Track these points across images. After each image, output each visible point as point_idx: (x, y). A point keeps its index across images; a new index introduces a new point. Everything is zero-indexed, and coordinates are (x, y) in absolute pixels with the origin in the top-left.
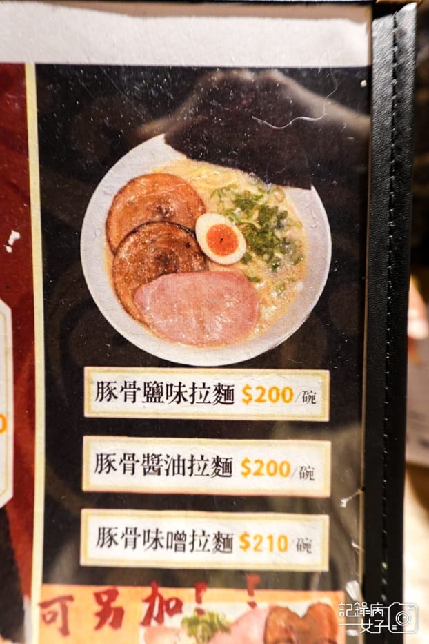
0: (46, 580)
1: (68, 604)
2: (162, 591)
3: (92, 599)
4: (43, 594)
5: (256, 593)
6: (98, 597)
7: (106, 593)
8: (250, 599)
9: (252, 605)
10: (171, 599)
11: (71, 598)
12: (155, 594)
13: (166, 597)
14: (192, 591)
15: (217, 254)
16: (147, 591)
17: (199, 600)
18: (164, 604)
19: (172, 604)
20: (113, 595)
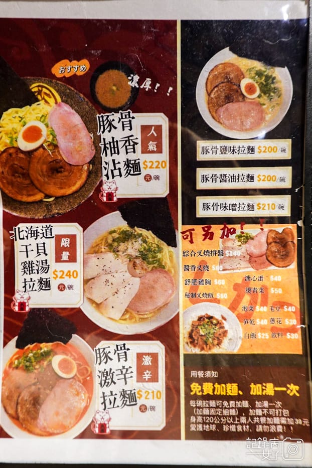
0: (183, 224)
1: (192, 231)
2: (227, 225)
3: (202, 230)
4: (182, 229)
5: (263, 225)
6: (203, 228)
7: (206, 227)
8: (261, 227)
9: (262, 229)
10: (232, 228)
11: (193, 230)
12: (225, 227)
13: (229, 228)
14: (240, 225)
15: (248, 94)
16: (222, 226)
17: (242, 229)
18: (229, 230)
19: (232, 230)
20: (209, 228)
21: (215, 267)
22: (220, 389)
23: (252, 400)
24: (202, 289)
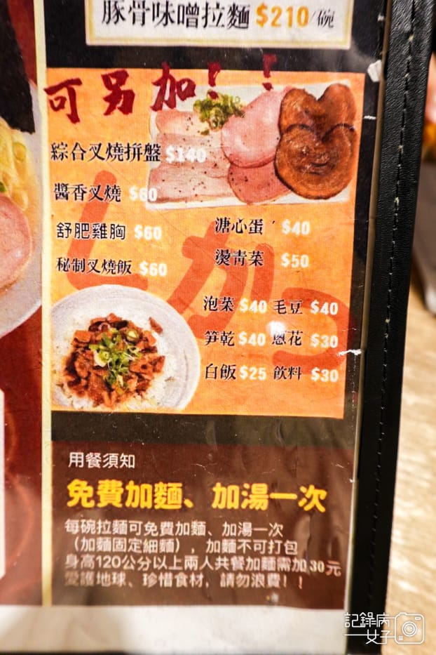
0: (51, 63)
1: (75, 87)
2: (172, 72)
3: (101, 82)
4: (48, 80)
5: (272, 73)
6: (106, 79)
7: (114, 75)
8: (266, 81)
9: (268, 87)
10: (183, 81)
11: (78, 82)
12: (166, 76)
13: (178, 79)
14: (206, 72)
16: (158, 73)
17: (212, 83)
18: (176, 85)
19: (184, 86)
20: (122, 78)
21: (138, 194)
22: (139, 495)
23: (216, 521)
24: (101, 249)
